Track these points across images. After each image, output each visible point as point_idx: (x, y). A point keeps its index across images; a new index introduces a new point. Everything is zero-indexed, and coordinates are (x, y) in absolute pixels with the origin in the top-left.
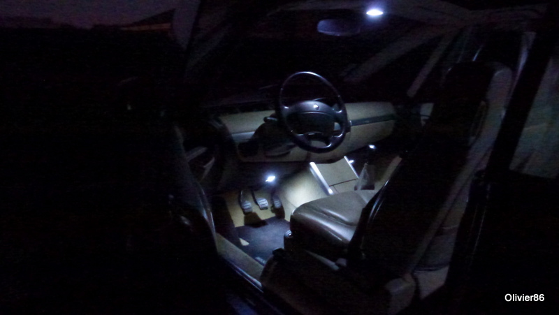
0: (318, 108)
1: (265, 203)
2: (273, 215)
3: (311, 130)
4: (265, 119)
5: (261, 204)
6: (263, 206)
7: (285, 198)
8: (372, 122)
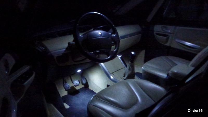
0: (101, 35)
1: (77, 82)
2: (83, 86)
3: (98, 49)
4: (69, 44)
5: (75, 83)
6: (76, 85)
7: (89, 78)
8: (131, 36)
